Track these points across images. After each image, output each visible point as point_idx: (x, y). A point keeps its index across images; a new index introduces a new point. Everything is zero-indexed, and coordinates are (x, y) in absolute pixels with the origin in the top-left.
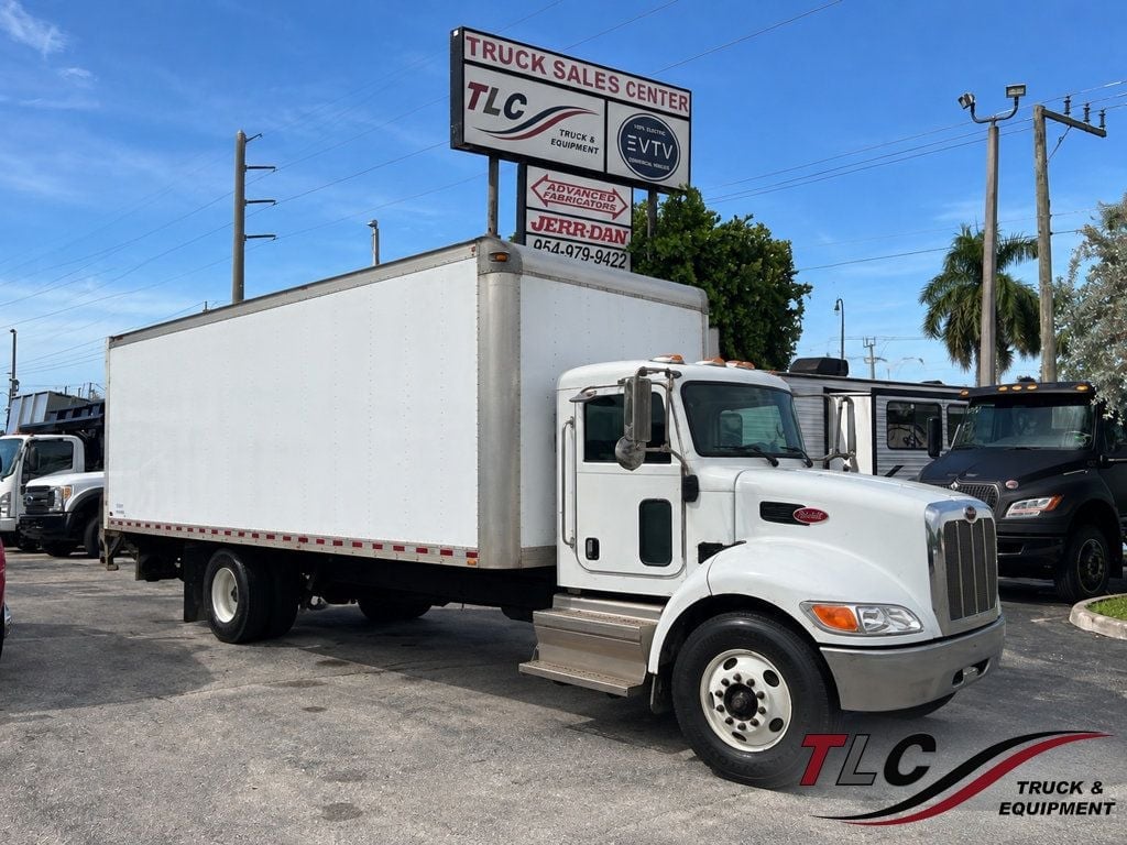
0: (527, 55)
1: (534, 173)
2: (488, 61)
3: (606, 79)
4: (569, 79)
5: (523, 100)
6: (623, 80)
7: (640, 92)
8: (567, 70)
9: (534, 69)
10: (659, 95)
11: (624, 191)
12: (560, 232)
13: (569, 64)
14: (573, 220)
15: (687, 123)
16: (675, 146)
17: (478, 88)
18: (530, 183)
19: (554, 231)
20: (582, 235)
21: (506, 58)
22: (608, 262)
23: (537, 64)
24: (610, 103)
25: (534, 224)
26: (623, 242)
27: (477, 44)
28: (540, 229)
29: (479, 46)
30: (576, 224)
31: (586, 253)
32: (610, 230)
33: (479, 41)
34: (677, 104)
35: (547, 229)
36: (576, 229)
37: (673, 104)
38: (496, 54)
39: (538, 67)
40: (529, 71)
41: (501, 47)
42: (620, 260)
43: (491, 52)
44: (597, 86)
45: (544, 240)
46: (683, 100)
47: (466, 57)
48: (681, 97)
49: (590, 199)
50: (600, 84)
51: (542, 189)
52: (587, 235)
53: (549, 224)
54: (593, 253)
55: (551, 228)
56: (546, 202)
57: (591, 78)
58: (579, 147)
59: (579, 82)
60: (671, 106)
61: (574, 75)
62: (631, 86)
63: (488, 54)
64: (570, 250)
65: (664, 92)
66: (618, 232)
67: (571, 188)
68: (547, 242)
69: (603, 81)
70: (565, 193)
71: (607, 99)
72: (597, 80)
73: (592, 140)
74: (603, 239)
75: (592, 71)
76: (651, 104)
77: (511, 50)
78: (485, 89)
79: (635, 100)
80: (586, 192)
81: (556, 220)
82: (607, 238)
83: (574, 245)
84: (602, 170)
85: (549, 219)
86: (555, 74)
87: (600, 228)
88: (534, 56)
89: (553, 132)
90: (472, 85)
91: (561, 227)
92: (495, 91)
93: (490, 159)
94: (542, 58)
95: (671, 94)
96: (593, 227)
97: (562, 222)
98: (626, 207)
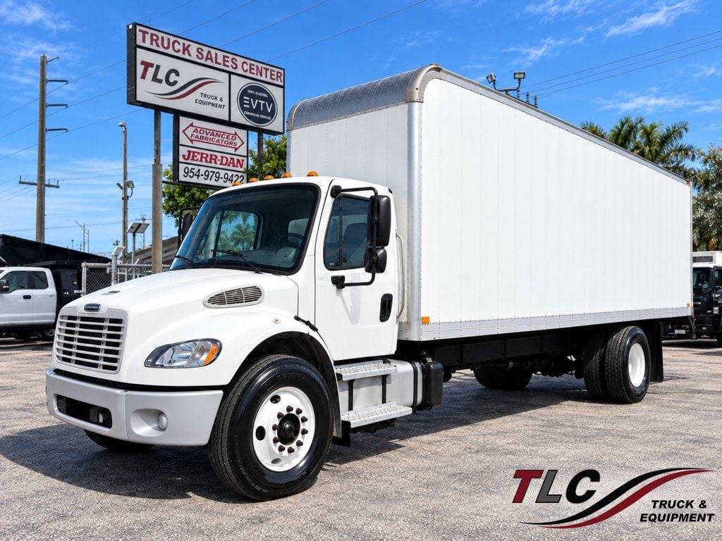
0: (179, 44)
1: (184, 122)
2: (154, 47)
3: (230, 60)
4: (206, 60)
5: (177, 74)
6: (240, 61)
7: (251, 68)
8: (205, 54)
9: (184, 53)
10: (264, 71)
11: (242, 133)
12: (201, 161)
13: (206, 50)
14: (209, 153)
15: (282, 89)
16: (274, 105)
17: (147, 65)
18: (182, 127)
19: (197, 160)
20: (216, 163)
21: (166, 45)
22: (232, 181)
23: (186, 49)
24: (232, 75)
25: (184, 156)
26: (241, 166)
27: (146, 35)
28: (188, 159)
29: (148, 37)
30: (211, 155)
31: (218, 175)
32: (233, 159)
33: (147, 33)
34: (275, 77)
35: (193, 159)
36: (211, 159)
37: (273, 77)
38: (160, 42)
39: (186, 52)
40: (180, 54)
41: (163, 38)
42: (240, 179)
43: (156, 41)
44: (224, 65)
45: (190, 167)
46: (279, 75)
47: (138, 44)
48: (278, 72)
49: (221, 138)
50: (226, 63)
51: (190, 132)
52: (219, 162)
53: (194, 156)
54: (222, 176)
55: (195, 158)
56: (192, 141)
57: (220, 60)
58: (213, 105)
59: (212, 62)
60: (271, 78)
61: (209, 58)
62: (245, 64)
63: (154, 43)
64: (207, 174)
65: (267, 69)
66: (238, 160)
67: (208, 131)
68: (192, 169)
69: (228, 62)
70: (205, 135)
71: (230, 73)
72: (224, 61)
73: (221, 100)
74: (229, 165)
75: (220, 54)
76: (258, 77)
77: (169, 40)
78: (152, 65)
79: (248, 74)
80: (219, 134)
81: (198, 153)
82: (231, 165)
83: (210, 169)
84: (227, 119)
85: (194, 152)
86: (197, 56)
87: (226, 158)
88: (184, 44)
89: (196, 95)
90: (143, 63)
91: (202, 157)
92: (158, 67)
93: (155, 112)
94: (189, 46)
95: (271, 71)
96: (222, 157)
97: (202, 154)
98: (243, 143)
